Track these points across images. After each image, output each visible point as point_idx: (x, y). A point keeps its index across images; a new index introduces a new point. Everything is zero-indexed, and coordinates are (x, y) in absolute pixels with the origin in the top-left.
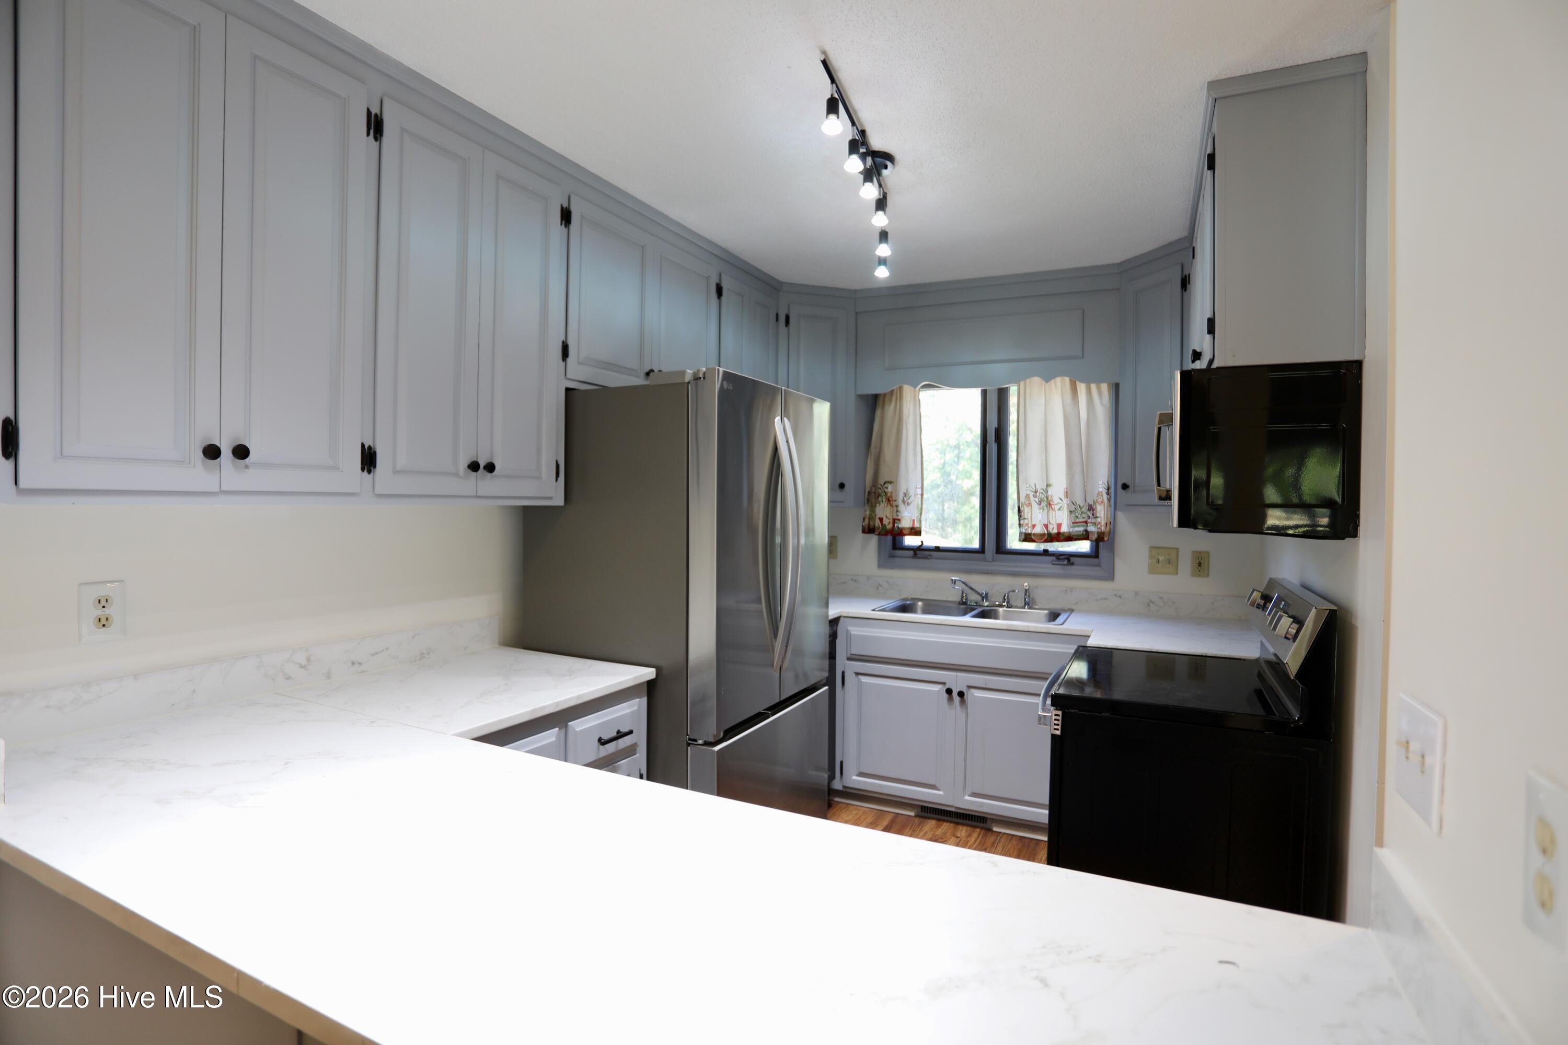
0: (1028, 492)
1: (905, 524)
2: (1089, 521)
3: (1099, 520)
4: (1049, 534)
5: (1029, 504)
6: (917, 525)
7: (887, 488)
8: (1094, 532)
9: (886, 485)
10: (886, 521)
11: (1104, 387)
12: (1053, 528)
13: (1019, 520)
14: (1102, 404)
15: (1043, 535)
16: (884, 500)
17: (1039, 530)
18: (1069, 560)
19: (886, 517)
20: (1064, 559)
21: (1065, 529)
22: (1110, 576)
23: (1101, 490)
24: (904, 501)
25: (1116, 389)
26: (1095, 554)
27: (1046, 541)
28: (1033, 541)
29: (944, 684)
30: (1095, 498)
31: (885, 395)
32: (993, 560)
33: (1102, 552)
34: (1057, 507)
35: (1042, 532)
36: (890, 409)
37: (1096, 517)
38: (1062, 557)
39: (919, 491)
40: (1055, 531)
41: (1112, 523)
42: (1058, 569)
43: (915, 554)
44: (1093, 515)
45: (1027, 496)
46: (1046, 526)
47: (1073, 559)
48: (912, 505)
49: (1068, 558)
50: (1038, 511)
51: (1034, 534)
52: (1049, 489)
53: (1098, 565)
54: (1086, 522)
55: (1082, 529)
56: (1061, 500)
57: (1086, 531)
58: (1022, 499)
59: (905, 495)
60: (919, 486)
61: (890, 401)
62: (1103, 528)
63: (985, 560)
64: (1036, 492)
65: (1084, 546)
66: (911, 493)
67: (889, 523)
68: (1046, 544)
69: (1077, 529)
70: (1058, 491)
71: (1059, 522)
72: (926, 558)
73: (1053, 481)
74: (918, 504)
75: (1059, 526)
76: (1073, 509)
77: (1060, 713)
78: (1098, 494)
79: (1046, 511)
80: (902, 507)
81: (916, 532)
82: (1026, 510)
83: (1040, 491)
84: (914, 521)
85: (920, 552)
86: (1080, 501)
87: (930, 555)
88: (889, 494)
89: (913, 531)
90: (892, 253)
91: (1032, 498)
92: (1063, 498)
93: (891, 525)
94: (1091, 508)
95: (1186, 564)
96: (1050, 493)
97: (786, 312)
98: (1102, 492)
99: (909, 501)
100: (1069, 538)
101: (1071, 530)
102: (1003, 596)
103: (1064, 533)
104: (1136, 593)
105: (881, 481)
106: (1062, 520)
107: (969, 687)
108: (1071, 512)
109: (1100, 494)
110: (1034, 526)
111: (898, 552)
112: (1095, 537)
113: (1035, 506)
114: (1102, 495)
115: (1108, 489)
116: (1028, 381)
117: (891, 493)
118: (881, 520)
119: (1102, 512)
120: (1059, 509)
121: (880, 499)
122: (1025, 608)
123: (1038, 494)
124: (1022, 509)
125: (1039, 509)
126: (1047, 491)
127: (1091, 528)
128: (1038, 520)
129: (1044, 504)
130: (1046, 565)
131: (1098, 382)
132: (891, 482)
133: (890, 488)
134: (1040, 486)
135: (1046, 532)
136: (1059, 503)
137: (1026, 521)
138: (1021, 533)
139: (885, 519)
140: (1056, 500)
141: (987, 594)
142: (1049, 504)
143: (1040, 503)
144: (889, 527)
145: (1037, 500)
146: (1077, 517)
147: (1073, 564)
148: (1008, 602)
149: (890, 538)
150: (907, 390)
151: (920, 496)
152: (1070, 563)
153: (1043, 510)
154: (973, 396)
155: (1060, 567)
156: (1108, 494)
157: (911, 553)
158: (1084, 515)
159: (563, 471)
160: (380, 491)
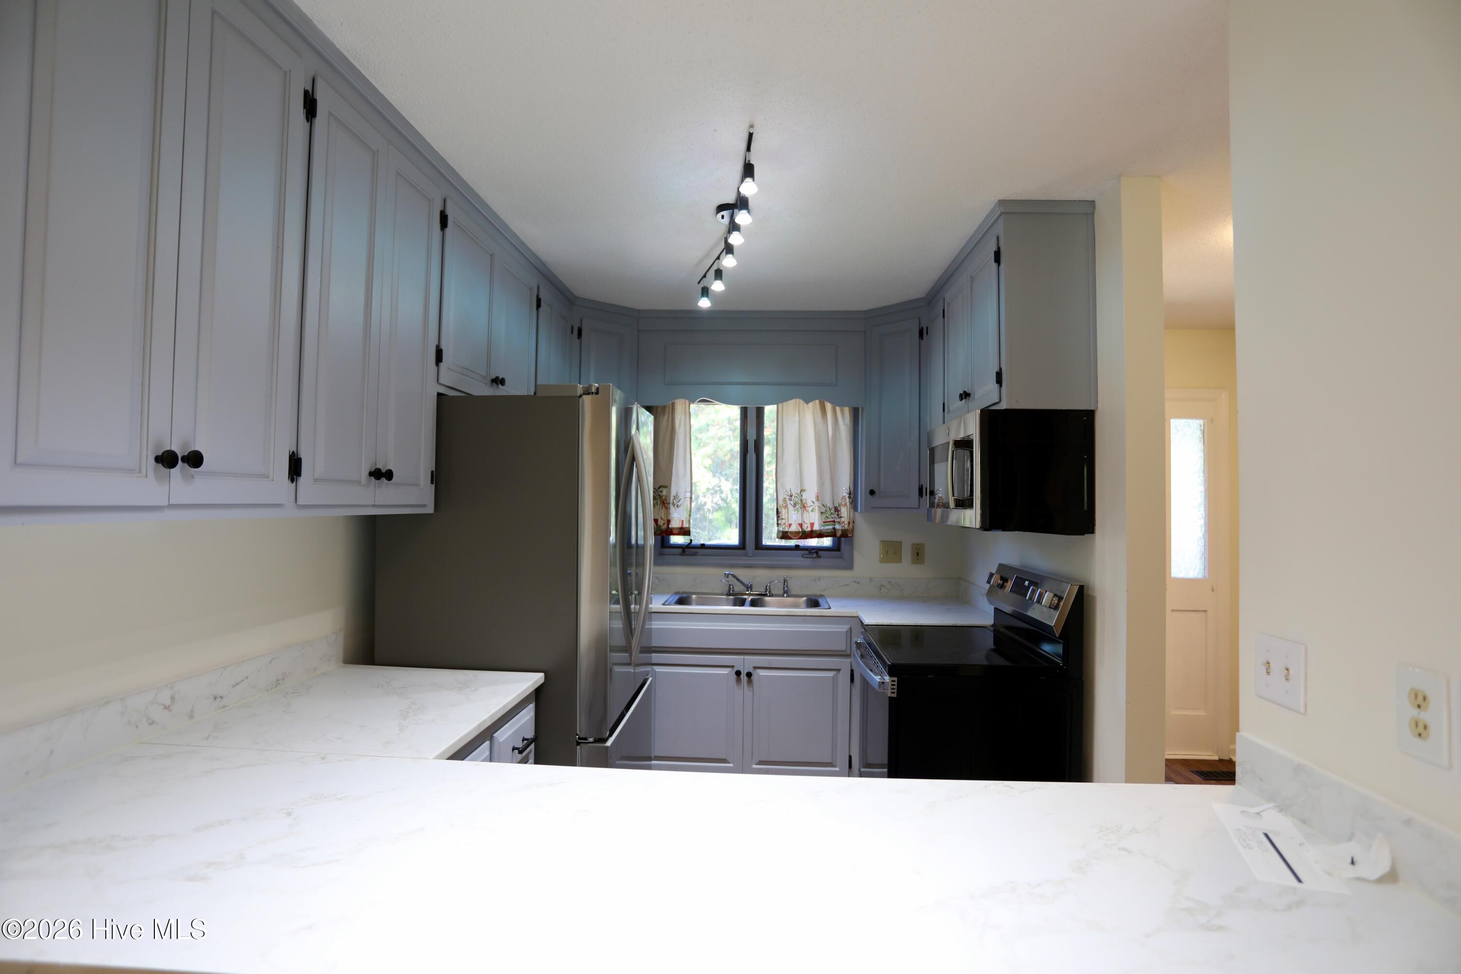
0: (785, 497)
1: (675, 524)
2: (836, 520)
3: (843, 519)
4: (804, 532)
5: (786, 507)
6: (686, 525)
7: (662, 492)
8: (839, 530)
9: (661, 489)
10: (660, 522)
11: (847, 410)
12: (807, 527)
13: (778, 520)
14: (844, 424)
15: (798, 532)
16: (659, 503)
17: (794, 528)
18: (817, 553)
19: (661, 518)
20: (815, 552)
21: (816, 527)
22: (850, 566)
23: (844, 494)
24: (674, 504)
25: (855, 414)
26: (836, 548)
27: (801, 538)
28: (790, 538)
29: (733, 667)
30: (840, 501)
31: (662, 407)
32: (753, 556)
33: (844, 547)
34: (810, 509)
35: (797, 530)
36: (665, 421)
37: (841, 517)
38: (813, 551)
39: (688, 495)
40: (809, 529)
41: (852, 522)
42: (807, 561)
43: (684, 551)
44: (838, 515)
45: (785, 499)
46: (801, 525)
47: (820, 553)
48: (681, 507)
49: (816, 552)
50: (793, 512)
51: (790, 532)
52: (804, 494)
53: (841, 557)
54: (834, 521)
55: (831, 527)
56: (813, 502)
57: (834, 529)
58: (780, 502)
59: (675, 498)
60: (689, 490)
61: (664, 414)
62: (846, 526)
63: (746, 555)
64: (791, 496)
65: (827, 542)
66: (681, 496)
67: (664, 524)
68: (799, 540)
69: (827, 527)
70: (810, 496)
71: (812, 522)
72: (694, 554)
73: (806, 487)
74: (687, 505)
75: (812, 525)
76: (823, 511)
77: (896, 679)
78: (842, 498)
79: (800, 512)
80: (672, 509)
81: (685, 532)
82: (783, 512)
83: (794, 495)
84: (683, 521)
85: (688, 550)
86: (829, 504)
87: (696, 552)
88: (664, 498)
89: (682, 530)
90: (726, 288)
91: (788, 501)
92: (815, 502)
93: (665, 526)
94: (837, 510)
95: (907, 554)
96: (804, 497)
97: (579, 325)
98: (845, 496)
99: (679, 504)
100: (820, 535)
101: (822, 528)
102: (765, 586)
103: (816, 530)
104: (871, 579)
105: (658, 486)
106: (814, 519)
107: (755, 668)
108: (822, 513)
109: (843, 498)
110: (790, 525)
111: (666, 550)
112: (839, 534)
113: (791, 508)
114: (845, 499)
115: (850, 494)
116: (785, 403)
117: (666, 496)
118: (656, 521)
119: (844, 512)
120: (812, 511)
121: (657, 501)
122: (784, 596)
123: (793, 497)
124: (780, 510)
125: (794, 511)
126: (802, 496)
127: (837, 527)
128: (794, 520)
129: (798, 506)
130: (797, 559)
131: (842, 405)
132: (665, 487)
133: (665, 492)
134: (795, 491)
135: (801, 530)
136: (812, 506)
137: (784, 521)
138: (779, 531)
139: (660, 520)
140: (809, 503)
141: (751, 586)
142: (804, 507)
143: (795, 505)
144: (662, 527)
145: (792, 502)
146: (827, 517)
147: (820, 557)
148: (770, 592)
149: (659, 537)
150: (680, 405)
151: (689, 499)
152: (818, 557)
153: (798, 511)
154: (734, 412)
155: (809, 559)
156: (850, 498)
157: (680, 550)
158: (832, 516)
159: (435, 478)
160: (301, 502)
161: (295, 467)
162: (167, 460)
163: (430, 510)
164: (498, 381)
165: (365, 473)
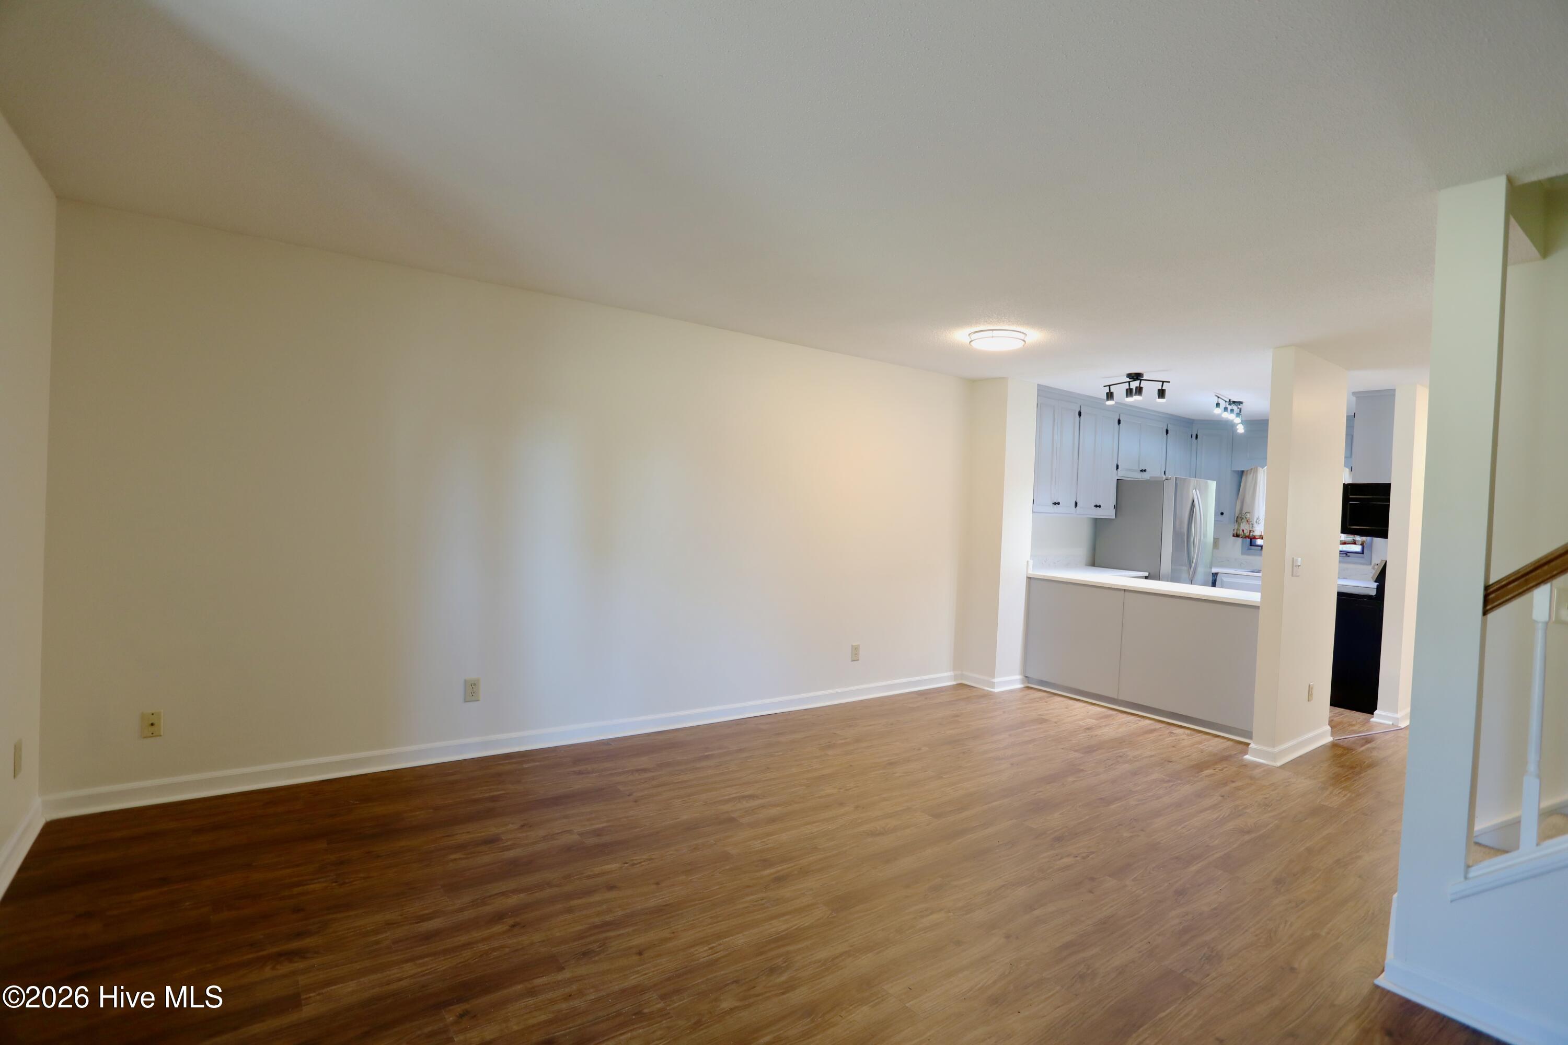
1: (1257, 533)
6: (1263, 534)
8: (1358, 541)
9: (1246, 514)
10: (1245, 532)
16: (1245, 521)
18: (1347, 554)
22: (1368, 563)
24: (1256, 522)
26: (1361, 552)
31: (1247, 471)
36: (1250, 477)
53: (1363, 558)
57: (1353, 539)
59: (1257, 519)
61: (1250, 474)
65: (1356, 548)
67: (1248, 532)
80: (1255, 525)
81: (1263, 538)
84: (1261, 532)
88: (1248, 518)
93: (1248, 534)
97: (1196, 433)
99: (1260, 522)
105: (1244, 512)
111: (1253, 547)
118: (1243, 531)
121: (1243, 520)
127: (1356, 538)
132: (1249, 513)
133: (1248, 515)
139: (1245, 530)
144: (1247, 534)
149: (1248, 540)
150: (1259, 469)
157: (1260, 548)
159: (1116, 507)
160: (1077, 513)
161: (1076, 504)
162: (1055, 504)
163: (1114, 517)
164: (1143, 471)
165: (1093, 506)
